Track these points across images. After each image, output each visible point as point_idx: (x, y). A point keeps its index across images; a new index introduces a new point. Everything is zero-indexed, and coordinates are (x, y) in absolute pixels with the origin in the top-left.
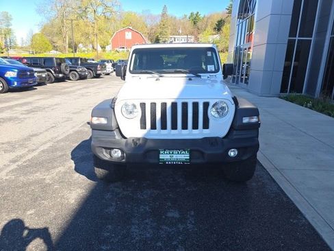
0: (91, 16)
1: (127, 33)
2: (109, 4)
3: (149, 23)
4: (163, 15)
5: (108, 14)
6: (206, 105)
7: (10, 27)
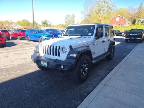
0: (102, 12)
1: (117, 18)
2: (111, 6)
3: (132, 12)
4: (140, 8)
5: (109, 11)
6: (60, 47)
7: (74, 20)
